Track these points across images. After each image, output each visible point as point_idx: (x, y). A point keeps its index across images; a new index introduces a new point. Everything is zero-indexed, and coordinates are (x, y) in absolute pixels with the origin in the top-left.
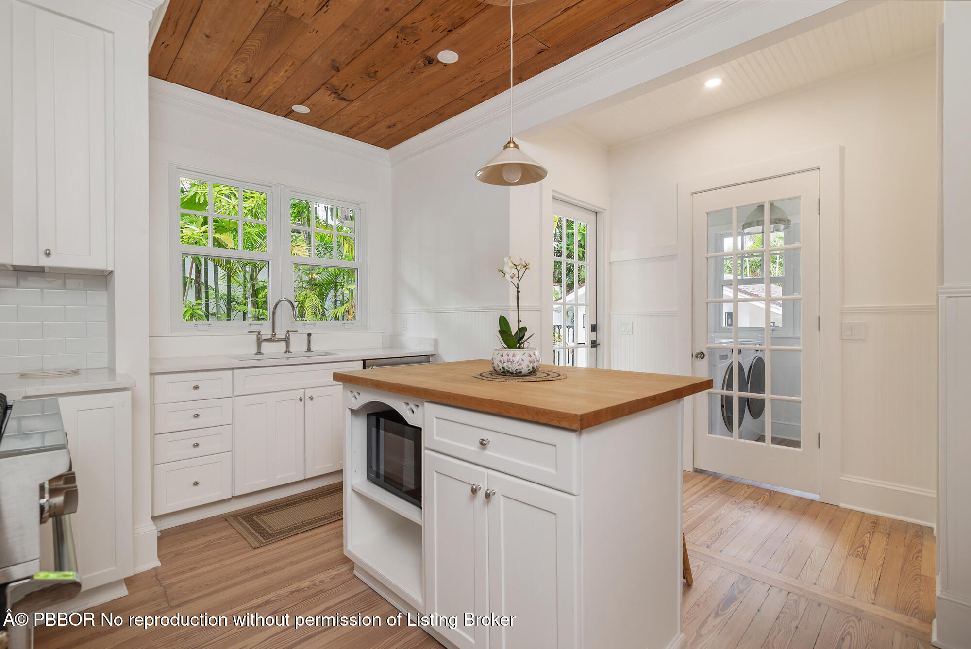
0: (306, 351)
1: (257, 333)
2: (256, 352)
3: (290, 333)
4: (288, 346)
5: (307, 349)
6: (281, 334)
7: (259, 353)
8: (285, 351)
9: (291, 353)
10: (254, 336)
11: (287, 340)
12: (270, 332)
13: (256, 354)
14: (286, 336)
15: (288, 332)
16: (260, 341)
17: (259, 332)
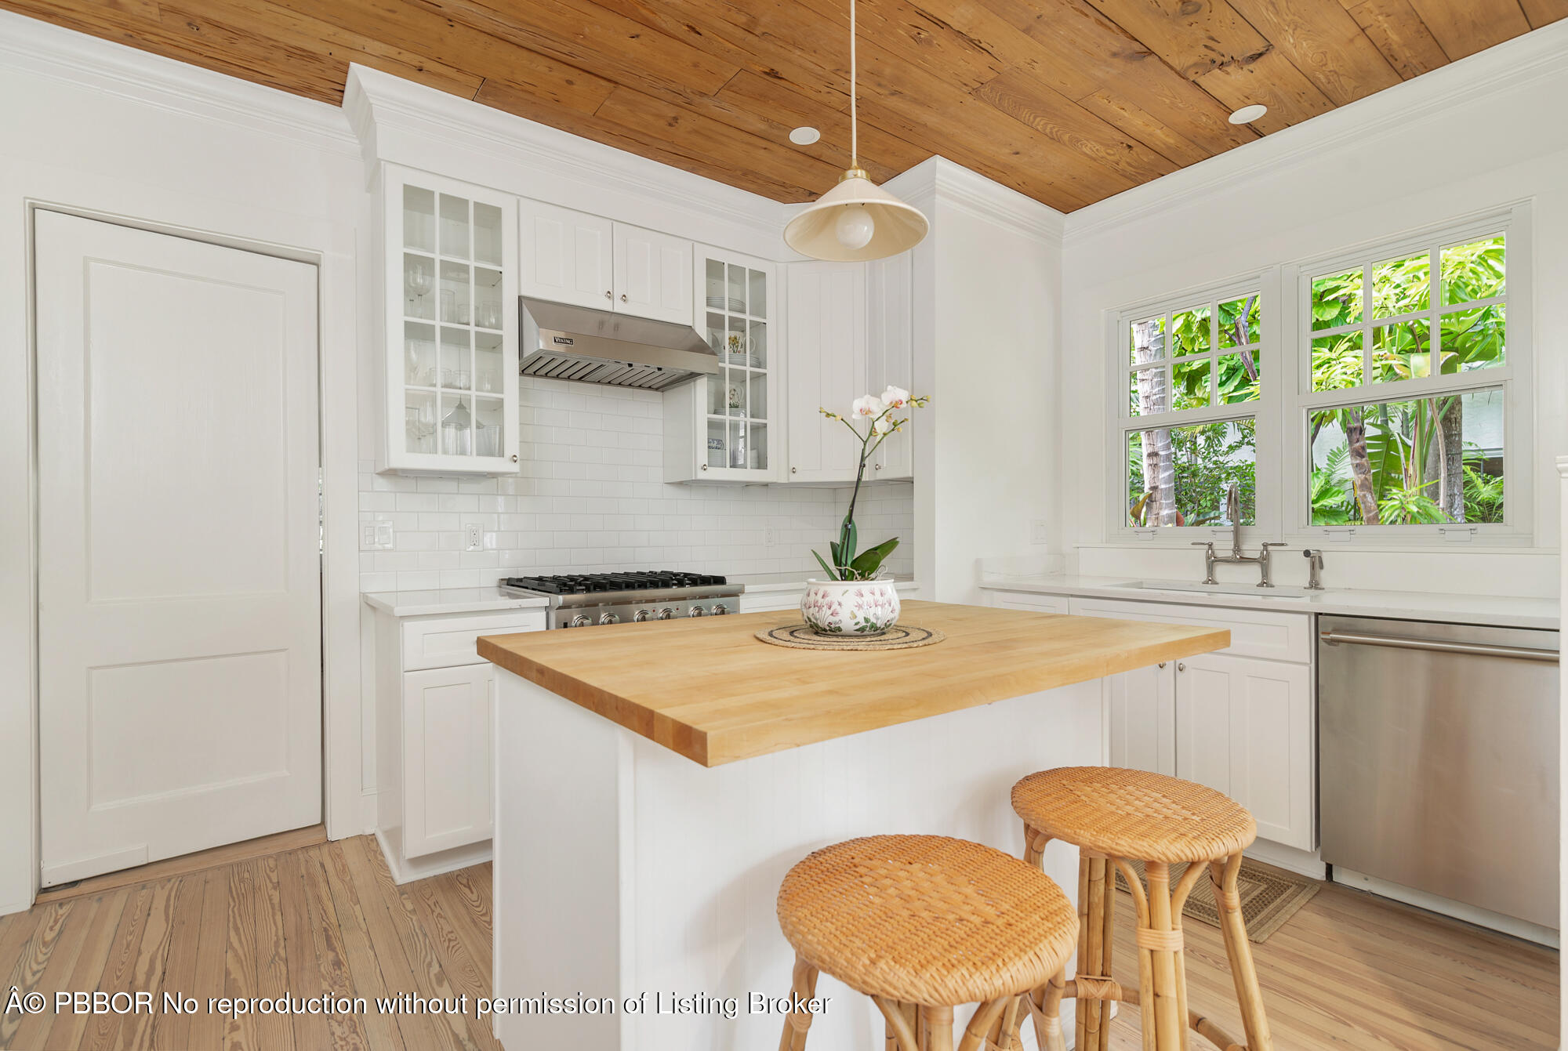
0: (1308, 585)
1: (1206, 547)
2: (1205, 579)
3: (1270, 548)
4: (1265, 573)
5: (1311, 582)
6: (1252, 549)
7: (1211, 580)
8: (1260, 582)
9: (1272, 586)
10: (1201, 554)
11: (1264, 562)
12: (1231, 545)
13: (1203, 583)
14: (1262, 553)
15: (1265, 546)
16: (1212, 562)
17: (1210, 545)
